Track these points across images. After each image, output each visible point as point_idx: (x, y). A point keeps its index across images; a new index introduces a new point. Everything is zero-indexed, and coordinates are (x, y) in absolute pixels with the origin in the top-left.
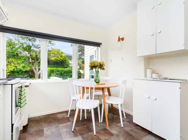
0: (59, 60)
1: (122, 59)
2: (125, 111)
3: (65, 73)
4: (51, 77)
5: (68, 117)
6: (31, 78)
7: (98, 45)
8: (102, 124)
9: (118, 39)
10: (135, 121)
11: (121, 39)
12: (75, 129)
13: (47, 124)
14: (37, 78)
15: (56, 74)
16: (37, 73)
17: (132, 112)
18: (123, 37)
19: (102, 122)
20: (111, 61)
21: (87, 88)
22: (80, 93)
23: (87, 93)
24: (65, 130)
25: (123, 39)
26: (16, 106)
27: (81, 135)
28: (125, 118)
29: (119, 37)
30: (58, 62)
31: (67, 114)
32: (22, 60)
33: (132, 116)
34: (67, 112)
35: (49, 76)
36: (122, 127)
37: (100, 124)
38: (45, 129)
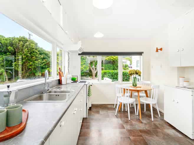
0: (112, 60)
1: (161, 66)
2: (159, 109)
3: (115, 75)
4: (104, 78)
5: (114, 107)
6: (90, 76)
7: (140, 54)
8: (137, 116)
9: (156, 50)
10: (165, 119)
11: (159, 49)
12: (117, 114)
13: (101, 109)
14: (94, 76)
15: (108, 76)
16: (94, 72)
17: (163, 110)
18: (161, 48)
19: (138, 115)
20: (152, 67)
21: (127, 90)
22: (122, 92)
23: (126, 93)
24: (111, 114)
25: (161, 49)
26: (88, 95)
27: (120, 118)
28: (160, 116)
29: (157, 48)
30: (111, 62)
31: (114, 106)
32: (83, 62)
33: (163, 113)
34: (114, 105)
35: (103, 77)
36: (153, 120)
37: (136, 116)
38: (100, 111)
